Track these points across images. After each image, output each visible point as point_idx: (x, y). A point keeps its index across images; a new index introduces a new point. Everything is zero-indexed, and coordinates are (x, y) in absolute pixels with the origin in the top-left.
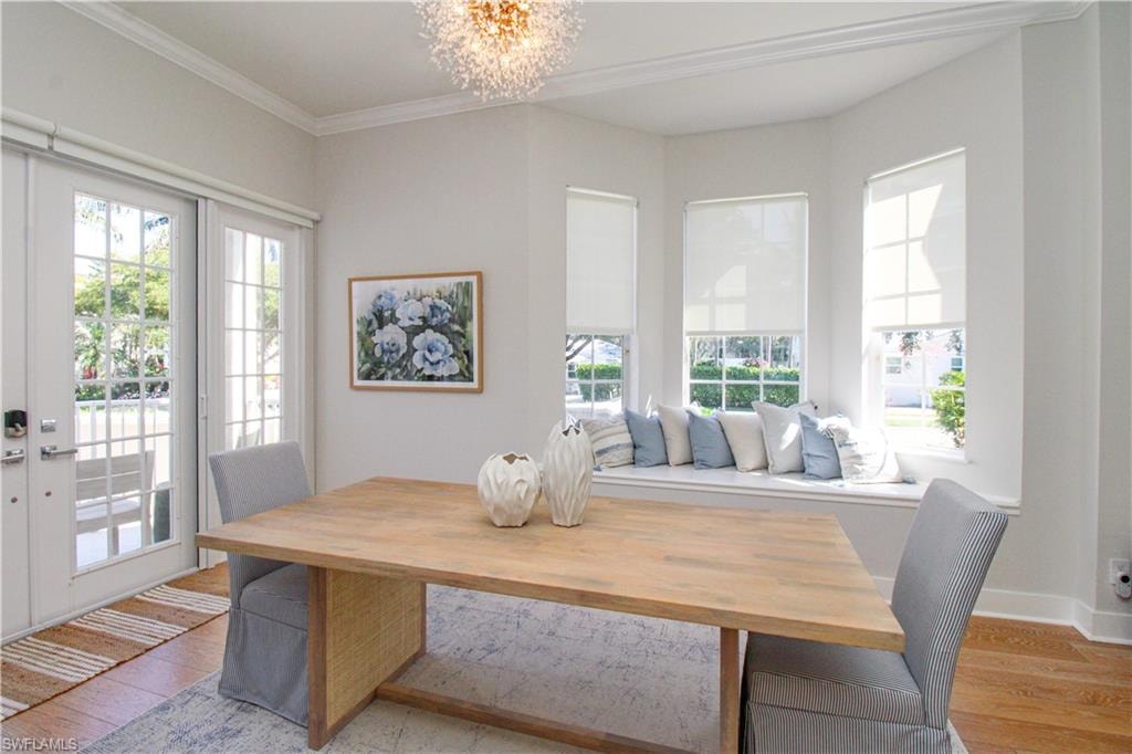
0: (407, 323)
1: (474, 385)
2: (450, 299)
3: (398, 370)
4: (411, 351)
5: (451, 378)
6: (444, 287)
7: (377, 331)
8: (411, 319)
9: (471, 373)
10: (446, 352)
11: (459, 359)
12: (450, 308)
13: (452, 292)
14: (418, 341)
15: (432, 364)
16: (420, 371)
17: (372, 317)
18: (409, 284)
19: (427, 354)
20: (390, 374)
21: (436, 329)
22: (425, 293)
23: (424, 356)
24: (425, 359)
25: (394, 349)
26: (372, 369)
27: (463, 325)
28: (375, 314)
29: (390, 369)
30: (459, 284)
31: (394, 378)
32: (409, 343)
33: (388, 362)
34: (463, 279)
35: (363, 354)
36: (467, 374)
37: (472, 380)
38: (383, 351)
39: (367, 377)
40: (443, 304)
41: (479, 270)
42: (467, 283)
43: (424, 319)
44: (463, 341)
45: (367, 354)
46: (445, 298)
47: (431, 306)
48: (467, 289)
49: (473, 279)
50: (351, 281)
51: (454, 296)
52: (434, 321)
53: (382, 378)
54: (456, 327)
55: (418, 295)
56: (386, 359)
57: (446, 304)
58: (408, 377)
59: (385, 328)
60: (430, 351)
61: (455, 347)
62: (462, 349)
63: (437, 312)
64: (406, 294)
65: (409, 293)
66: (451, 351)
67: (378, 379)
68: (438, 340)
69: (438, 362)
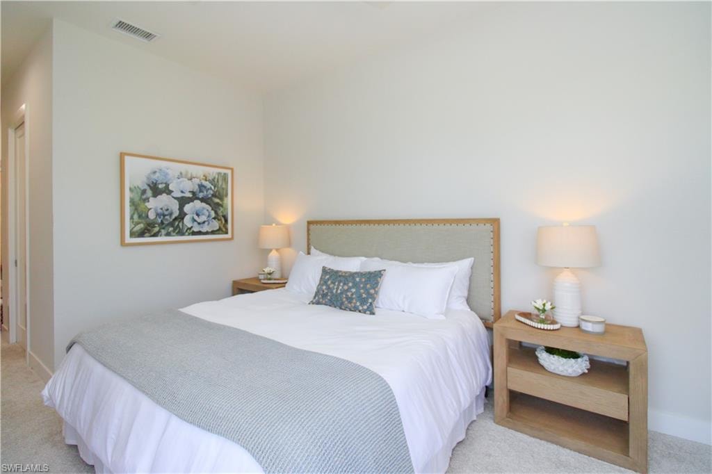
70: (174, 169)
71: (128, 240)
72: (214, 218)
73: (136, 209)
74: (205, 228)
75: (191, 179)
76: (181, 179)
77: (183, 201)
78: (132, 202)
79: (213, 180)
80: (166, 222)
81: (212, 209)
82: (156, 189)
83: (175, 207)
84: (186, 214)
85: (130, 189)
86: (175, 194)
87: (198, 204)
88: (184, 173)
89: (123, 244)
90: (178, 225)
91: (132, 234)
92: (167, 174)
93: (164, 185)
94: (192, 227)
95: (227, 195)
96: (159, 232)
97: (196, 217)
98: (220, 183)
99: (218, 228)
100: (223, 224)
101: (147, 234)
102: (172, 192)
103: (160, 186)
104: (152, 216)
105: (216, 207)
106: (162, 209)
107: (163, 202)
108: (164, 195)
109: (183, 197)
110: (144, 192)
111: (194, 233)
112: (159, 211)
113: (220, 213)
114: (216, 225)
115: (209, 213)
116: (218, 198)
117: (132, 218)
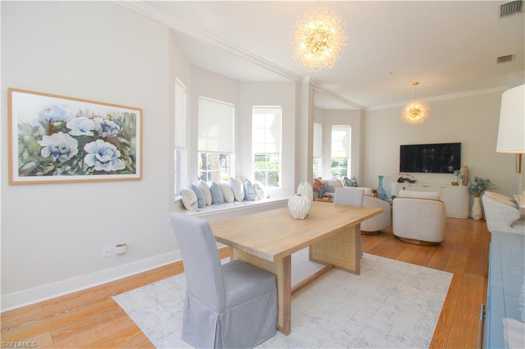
0: (79, 134)
1: (137, 175)
2: (118, 122)
3: (68, 168)
4: (82, 153)
5: (118, 172)
6: (114, 113)
7: (45, 137)
8: (82, 131)
9: (134, 169)
10: (114, 156)
11: (125, 160)
12: (118, 127)
13: (121, 118)
14: (88, 147)
15: (102, 163)
16: (91, 168)
17: (38, 124)
18: (83, 106)
19: (98, 156)
20: (59, 171)
21: (105, 139)
22: (97, 115)
23: (95, 157)
24: (96, 159)
25: (63, 151)
26: (38, 167)
27: (128, 139)
28: (42, 123)
29: (60, 167)
30: (125, 114)
31: (65, 173)
32: (81, 147)
33: (58, 162)
34: (130, 111)
35: (26, 155)
36: (131, 169)
37: (134, 173)
38: (53, 153)
39: (33, 173)
40: (112, 124)
41: (141, 108)
42: (132, 114)
43: (95, 132)
44: (129, 149)
45: (31, 154)
46: (115, 121)
47: (102, 124)
48: (132, 118)
49: (138, 113)
50: (11, 90)
51: (122, 120)
52: (104, 135)
53: (50, 173)
54: (123, 140)
55: (91, 115)
56: (55, 159)
57: (116, 125)
58: (80, 172)
59: (54, 135)
60: (101, 154)
61: (122, 152)
62: (128, 154)
63: (107, 128)
64: (78, 112)
65: (81, 112)
66: (119, 154)
67: (44, 175)
68: (107, 148)
69: (108, 162)
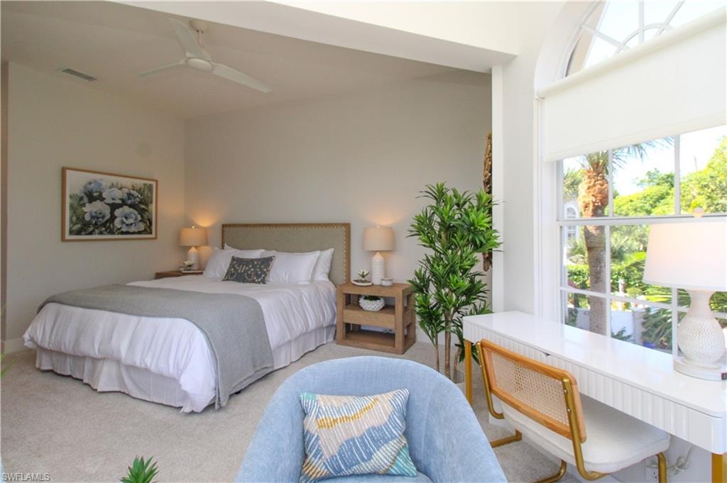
70: (106, 181)
71: (68, 237)
72: (141, 221)
73: (75, 212)
74: (133, 229)
75: (120, 189)
76: (113, 189)
77: (114, 207)
78: (72, 206)
79: (140, 189)
80: (99, 224)
81: (139, 214)
82: (91, 196)
83: (107, 211)
84: (116, 217)
85: (71, 197)
86: (107, 201)
87: (126, 209)
88: (115, 184)
89: (63, 239)
90: (109, 226)
91: (71, 232)
92: (100, 185)
93: (98, 194)
94: (121, 228)
95: (151, 202)
96: (93, 231)
97: (124, 220)
98: (146, 191)
99: (143, 229)
100: (148, 227)
101: (83, 233)
102: (105, 199)
103: (95, 194)
104: (87, 218)
105: (142, 212)
106: (96, 213)
107: (97, 207)
108: (98, 201)
109: (114, 204)
110: (81, 199)
111: (123, 233)
112: (94, 214)
113: (145, 216)
114: (142, 226)
115: (136, 217)
116: (143, 204)
117: (71, 219)
